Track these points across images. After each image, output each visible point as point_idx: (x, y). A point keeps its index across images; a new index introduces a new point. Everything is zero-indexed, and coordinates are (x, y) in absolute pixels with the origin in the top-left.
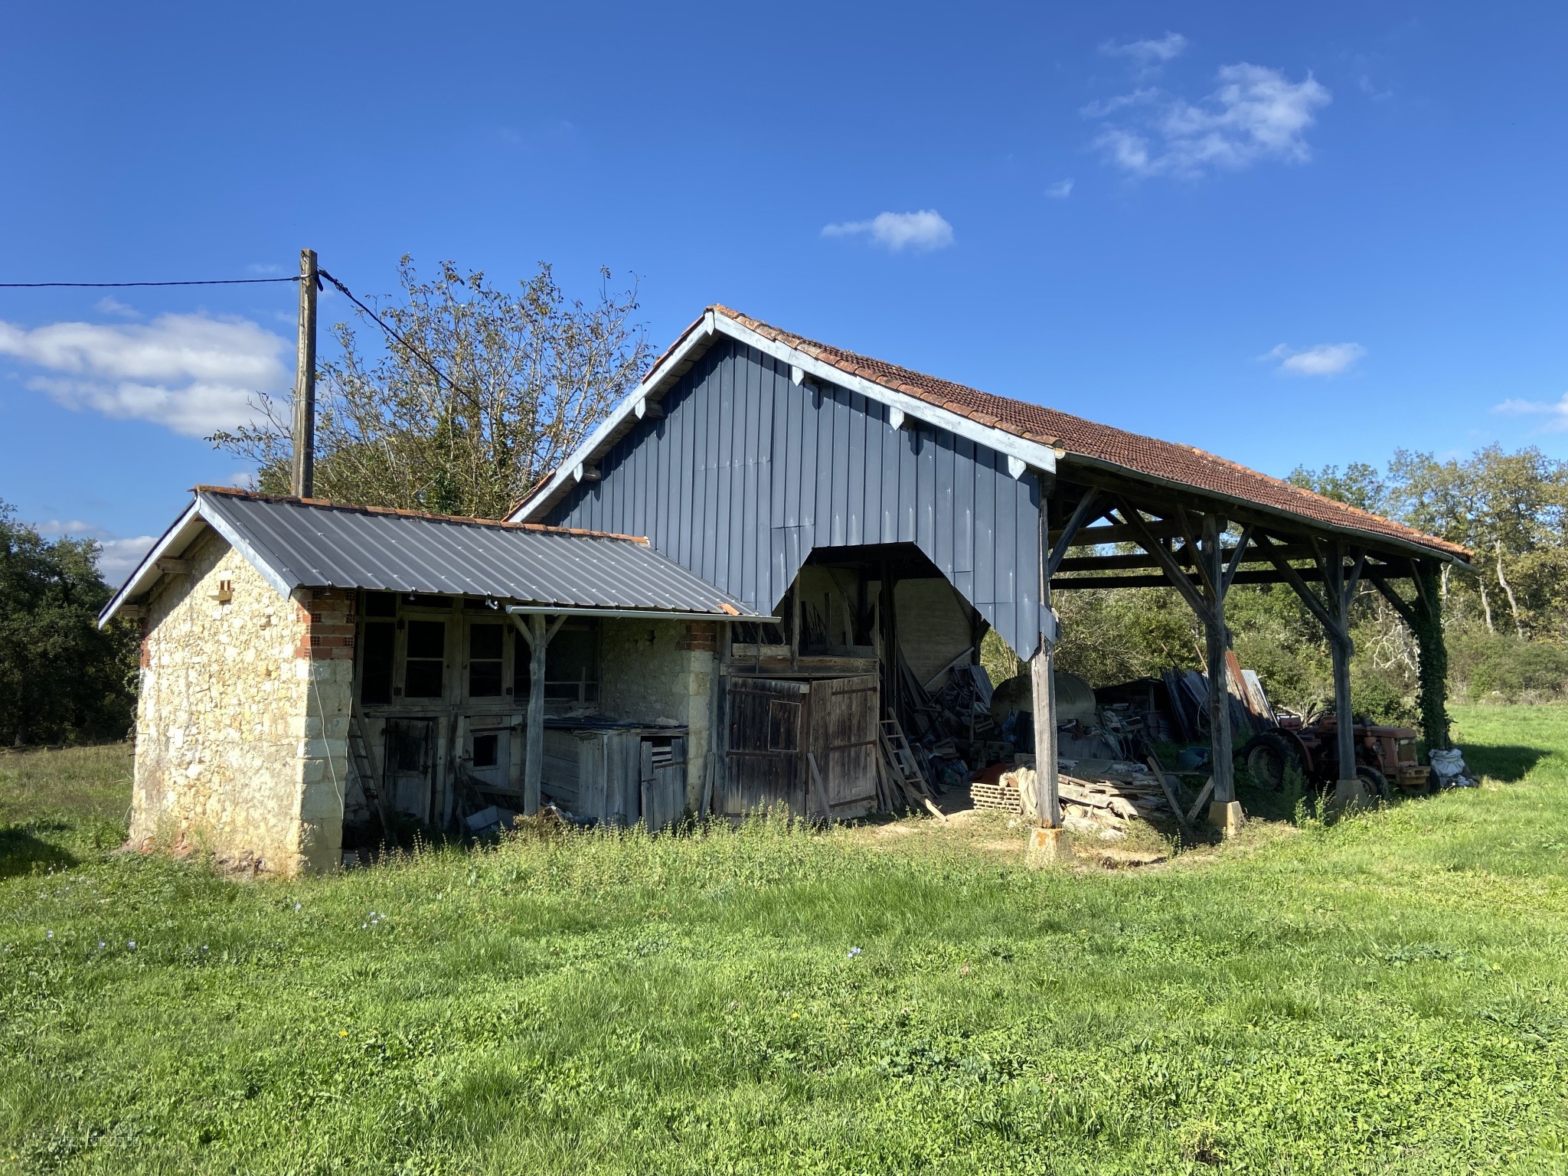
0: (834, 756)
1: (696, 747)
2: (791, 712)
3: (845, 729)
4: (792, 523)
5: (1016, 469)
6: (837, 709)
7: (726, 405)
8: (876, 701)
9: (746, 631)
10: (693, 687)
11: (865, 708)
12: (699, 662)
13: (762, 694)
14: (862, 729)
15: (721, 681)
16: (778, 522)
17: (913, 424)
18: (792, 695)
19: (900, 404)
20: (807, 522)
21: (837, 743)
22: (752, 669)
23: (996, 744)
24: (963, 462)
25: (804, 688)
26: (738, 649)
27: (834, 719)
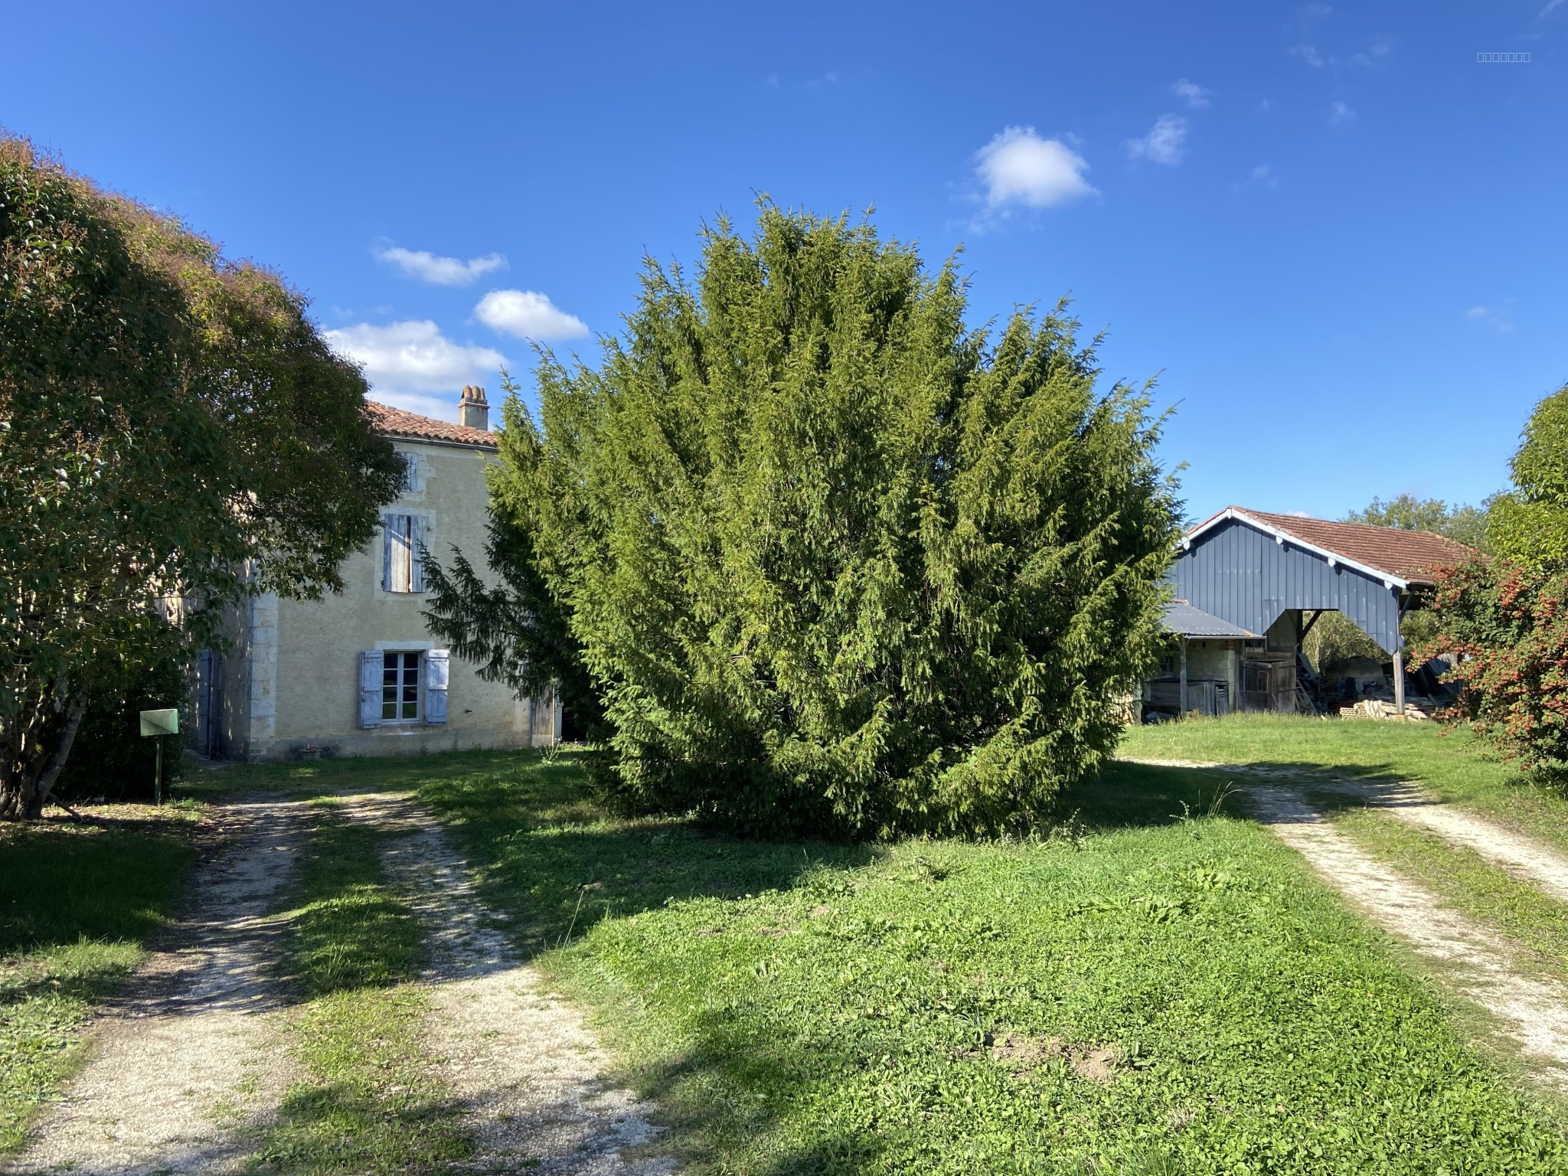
0: (1280, 695)
1: (1231, 689)
2: (1264, 675)
3: (1284, 683)
4: (1273, 598)
5: (1388, 586)
6: (1281, 674)
7: (1242, 553)
8: (1294, 671)
9: (1249, 642)
10: (1229, 665)
11: (1291, 675)
12: (1231, 655)
13: (1256, 668)
14: (1290, 684)
15: (1241, 663)
16: (1266, 597)
17: (1339, 567)
18: (1266, 669)
19: (1333, 558)
20: (1282, 598)
21: (1281, 689)
22: (1251, 658)
23: (1334, 694)
24: (1360, 579)
25: (1270, 666)
26: (1248, 650)
27: (1280, 679)
